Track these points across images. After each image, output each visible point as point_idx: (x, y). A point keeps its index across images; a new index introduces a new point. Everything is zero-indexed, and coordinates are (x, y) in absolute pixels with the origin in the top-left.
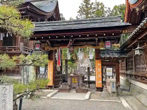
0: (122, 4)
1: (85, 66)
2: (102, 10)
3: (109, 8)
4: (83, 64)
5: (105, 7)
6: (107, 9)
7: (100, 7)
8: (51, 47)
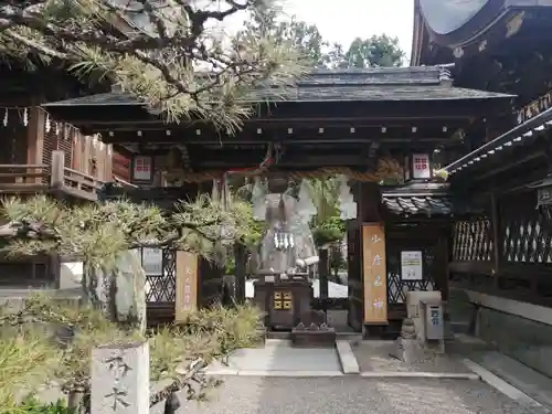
0: (379, 35)
1: (292, 244)
2: (313, 51)
3: (336, 46)
4: (286, 240)
5: (324, 40)
6: (332, 48)
7: (307, 38)
8: (191, 170)
